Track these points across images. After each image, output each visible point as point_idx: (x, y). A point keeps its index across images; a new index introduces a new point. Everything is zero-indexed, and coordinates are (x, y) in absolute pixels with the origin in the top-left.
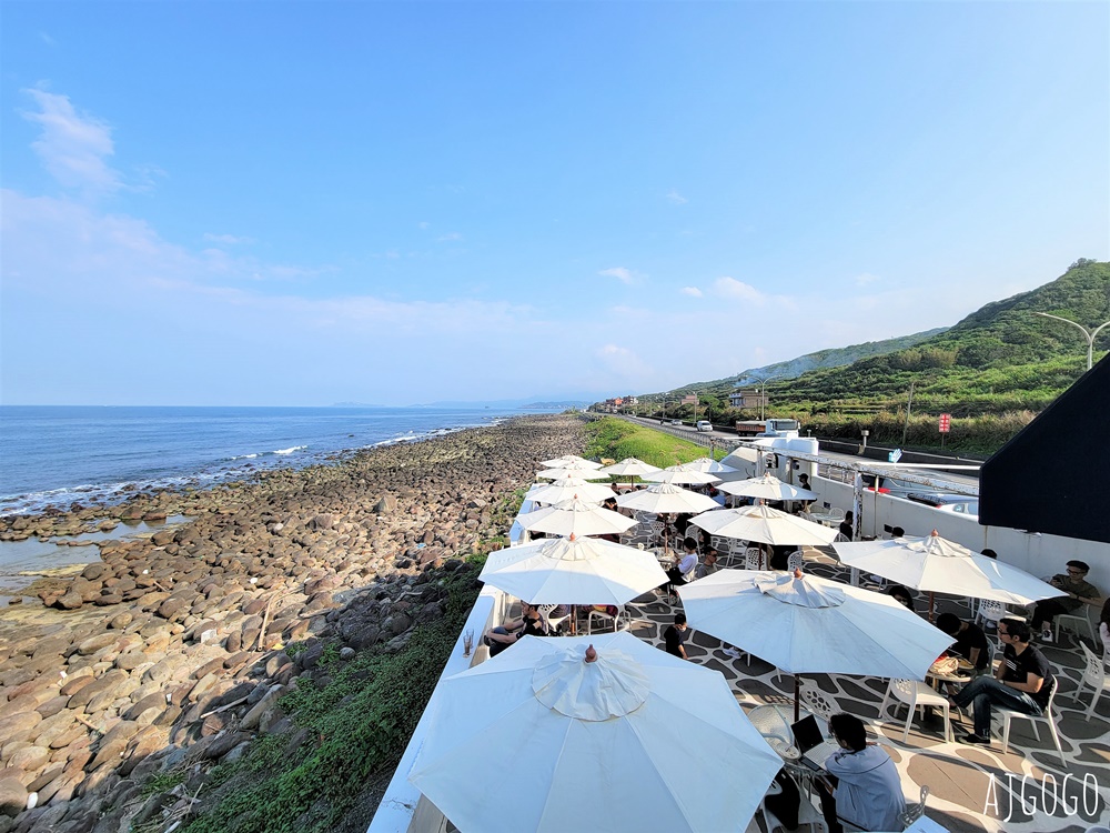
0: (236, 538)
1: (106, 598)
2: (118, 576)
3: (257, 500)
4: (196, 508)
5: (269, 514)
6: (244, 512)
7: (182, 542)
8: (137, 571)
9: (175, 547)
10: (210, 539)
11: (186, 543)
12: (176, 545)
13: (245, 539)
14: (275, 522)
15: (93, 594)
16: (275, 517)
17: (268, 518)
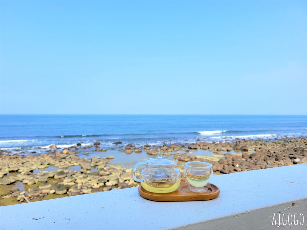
0: (275, 162)
1: (224, 171)
2: (228, 165)
3: (288, 149)
4: (260, 148)
5: (292, 155)
6: (281, 153)
7: (252, 158)
8: (234, 164)
9: (249, 160)
10: (264, 160)
11: (254, 159)
12: (250, 159)
13: (279, 163)
14: (295, 158)
15: (220, 168)
16: (296, 156)
17: (292, 156)
